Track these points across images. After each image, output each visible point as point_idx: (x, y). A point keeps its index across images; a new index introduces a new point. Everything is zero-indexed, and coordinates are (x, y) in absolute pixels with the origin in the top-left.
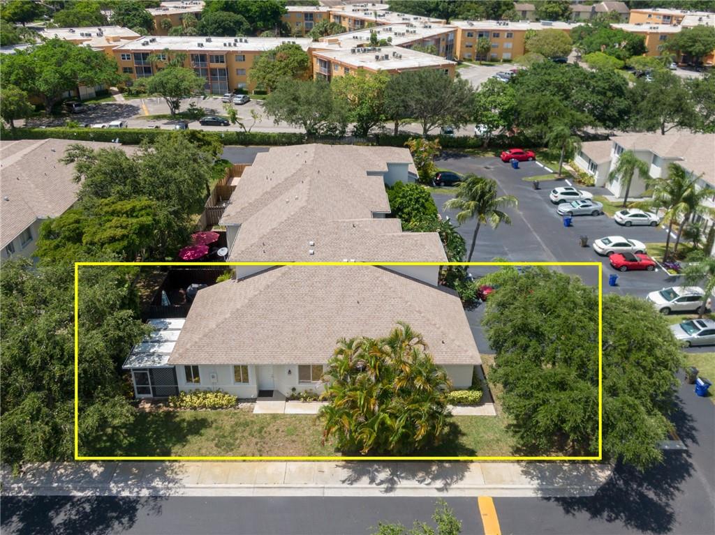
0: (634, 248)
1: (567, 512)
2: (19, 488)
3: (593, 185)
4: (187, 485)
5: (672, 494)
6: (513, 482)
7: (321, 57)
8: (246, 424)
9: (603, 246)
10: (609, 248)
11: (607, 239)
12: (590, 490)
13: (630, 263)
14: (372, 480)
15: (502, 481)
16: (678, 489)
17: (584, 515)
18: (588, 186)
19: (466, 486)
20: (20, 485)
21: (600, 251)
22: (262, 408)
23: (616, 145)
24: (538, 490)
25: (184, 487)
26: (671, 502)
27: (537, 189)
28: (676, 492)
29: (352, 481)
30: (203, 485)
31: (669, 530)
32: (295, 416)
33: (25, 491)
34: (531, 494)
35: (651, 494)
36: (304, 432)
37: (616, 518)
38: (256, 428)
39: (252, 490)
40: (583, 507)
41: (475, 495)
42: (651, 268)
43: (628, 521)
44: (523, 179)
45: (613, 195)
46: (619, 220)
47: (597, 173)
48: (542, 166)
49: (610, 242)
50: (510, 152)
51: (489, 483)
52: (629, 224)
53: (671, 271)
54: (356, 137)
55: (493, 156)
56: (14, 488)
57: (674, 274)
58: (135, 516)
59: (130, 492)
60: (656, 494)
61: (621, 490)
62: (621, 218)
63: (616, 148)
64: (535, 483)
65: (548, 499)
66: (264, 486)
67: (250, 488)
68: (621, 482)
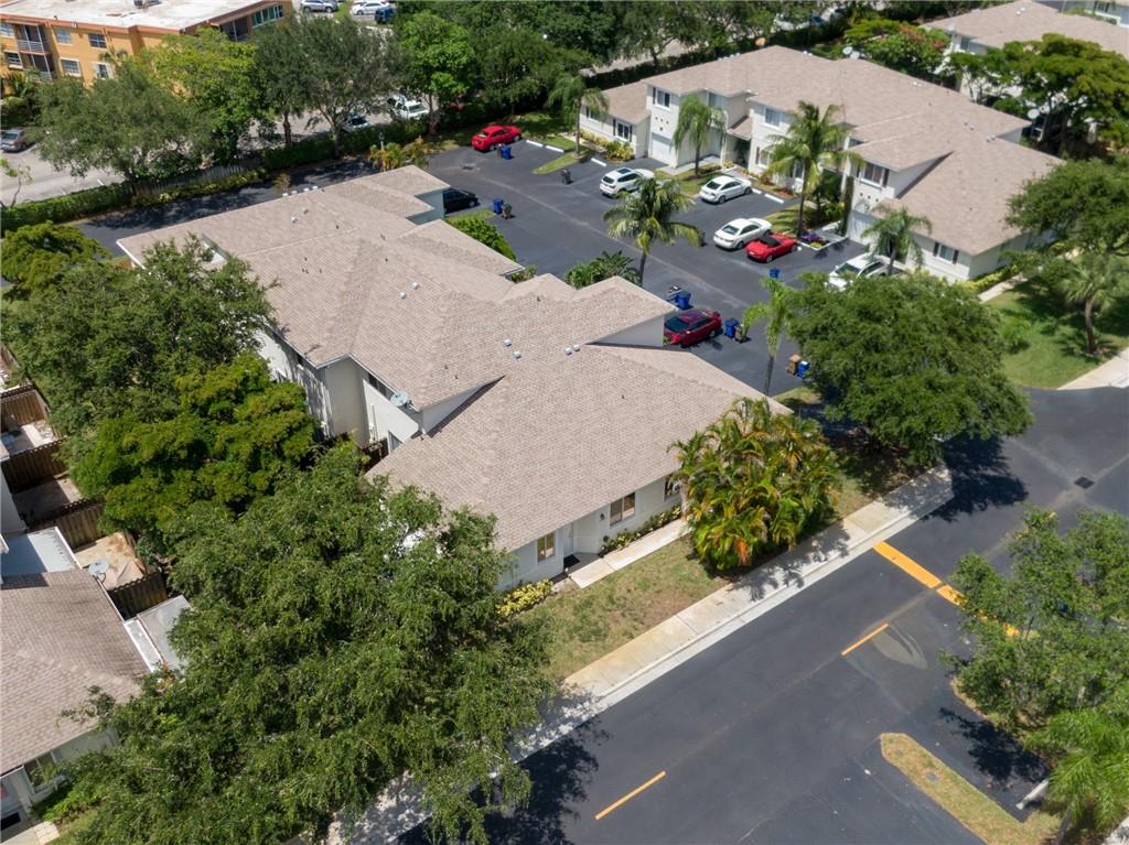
0: (762, 228)
1: (950, 521)
2: (409, 816)
3: (633, 158)
4: (603, 694)
5: (1003, 464)
6: (887, 519)
7: (13, 18)
8: (588, 603)
9: (731, 237)
10: (737, 237)
11: (728, 227)
12: (949, 494)
13: (775, 249)
14: (775, 585)
15: (879, 524)
16: (1003, 458)
17: (962, 516)
18: (627, 161)
19: (857, 543)
20: (408, 811)
21: (728, 245)
22: (583, 577)
23: (654, 89)
24: (912, 514)
25: (601, 698)
26: (1009, 471)
27: (570, 182)
28: (1005, 461)
29: (758, 595)
30: (620, 684)
31: (1027, 493)
32: (630, 567)
33: (422, 815)
34: (910, 522)
35: (990, 472)
36: (658, 578)
37: (986, 505)
38: (603, 602)
39: (673, 659)
40: (956, 509)
41: (869, 548)
42: (793, 248)
43: (995, 502)
44: (535, 172)
45: (666, 165)
46: (710, 198)
47: (634, 137)
48: (541, 145)
49: (735, 230)
50: (486, 134)
51: (872, 530)
52: (724, 199)
53: (814, 244)
54: (226, 167)
55: (456, 147)
56: (403, 820)
57: (820, 247)
58: (587, 753)
59: (551, 738)
60: (994, 470)
61: (967, 481)
62: (713, 194)
63: (654, 96)
64: (905, 510)
65: (926, 517)
66: (681, 648)
67: (669, 658)
68: (962, 475)
